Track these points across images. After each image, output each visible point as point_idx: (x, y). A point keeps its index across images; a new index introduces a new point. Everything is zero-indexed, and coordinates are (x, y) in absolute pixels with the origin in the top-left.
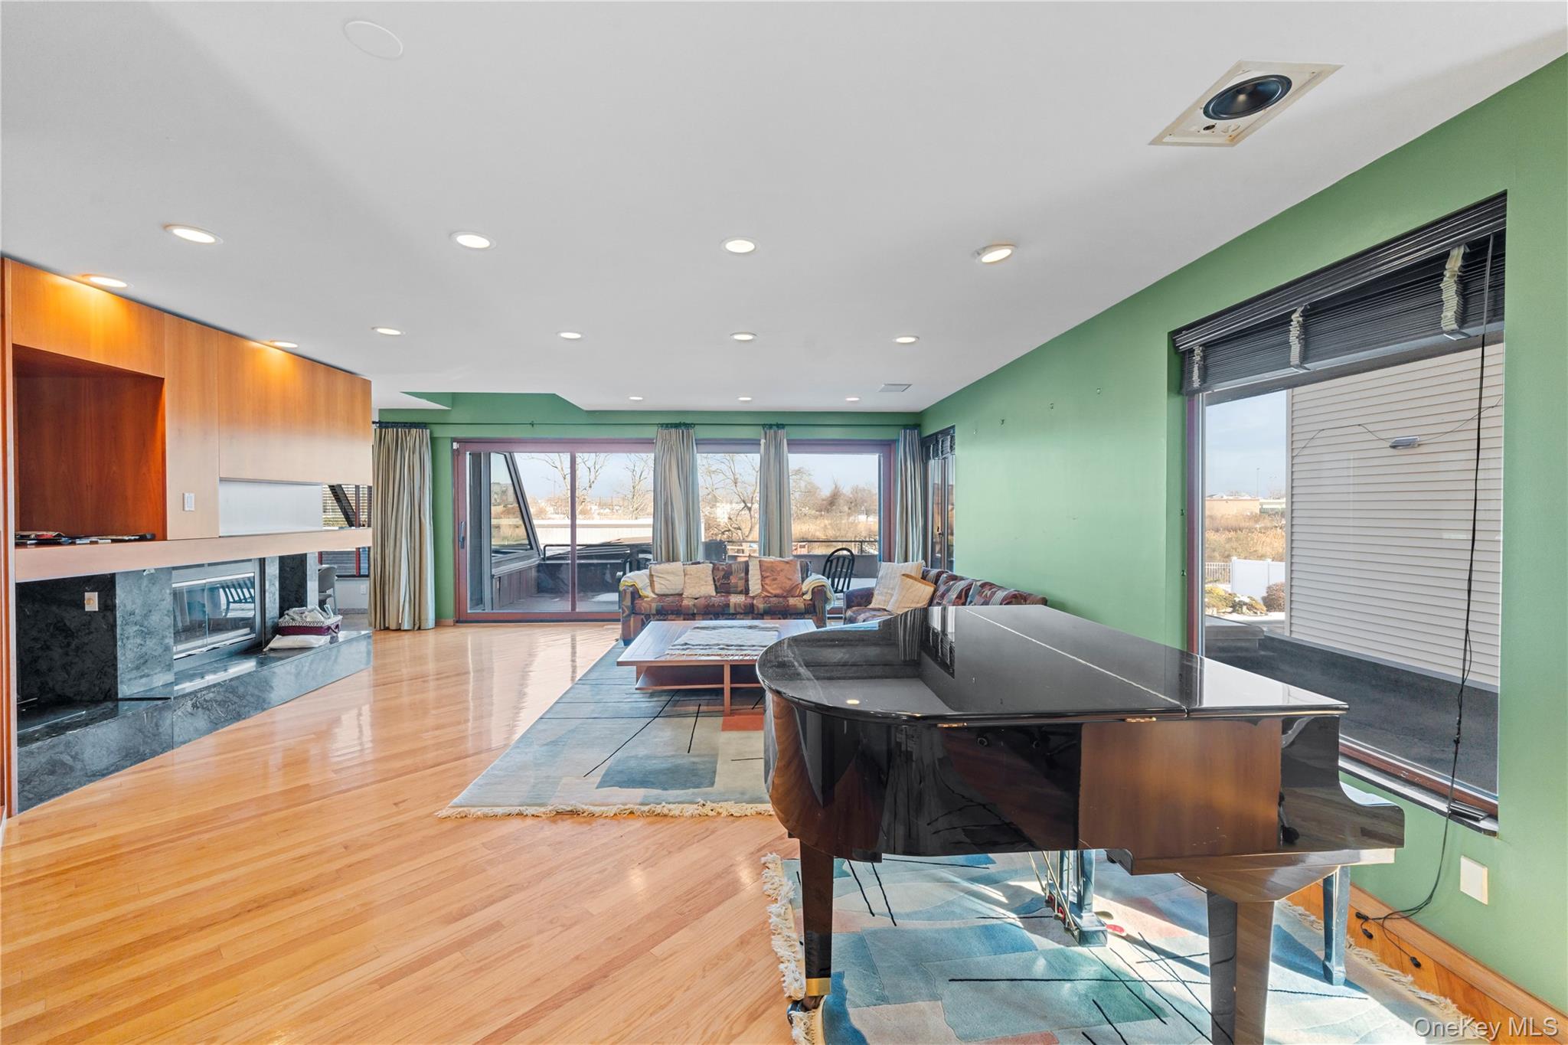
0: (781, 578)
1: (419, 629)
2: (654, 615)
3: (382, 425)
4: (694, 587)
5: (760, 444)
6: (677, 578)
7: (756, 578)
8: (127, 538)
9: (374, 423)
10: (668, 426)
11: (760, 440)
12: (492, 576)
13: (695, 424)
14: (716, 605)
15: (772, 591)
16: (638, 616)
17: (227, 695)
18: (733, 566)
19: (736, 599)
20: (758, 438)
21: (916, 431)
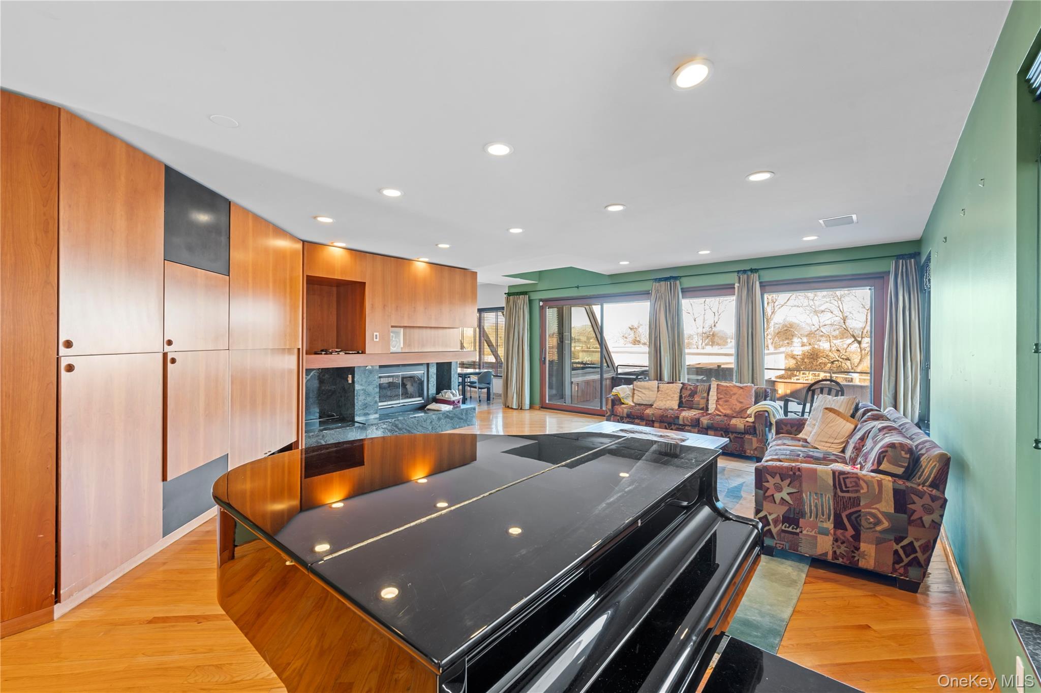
0: (733, 400)
1: (521, 409)
2: (625, 417)
3: (509, 294)
4: (662, 400)
5: (734, 288)
6: (651, 392)
7: (713, 398)
8: (351, 352)
9: (505, 294)
10: (660, 280)
11: (734, 284)
12: (572, 383)
13: (681, 277)
14: (669, 416)
15: (722, 411)
16: (616, 417)
17: (393, 427)
18: (699, 387)
19: (688, 414)
20: (732, 282)
21: (913, 260)
